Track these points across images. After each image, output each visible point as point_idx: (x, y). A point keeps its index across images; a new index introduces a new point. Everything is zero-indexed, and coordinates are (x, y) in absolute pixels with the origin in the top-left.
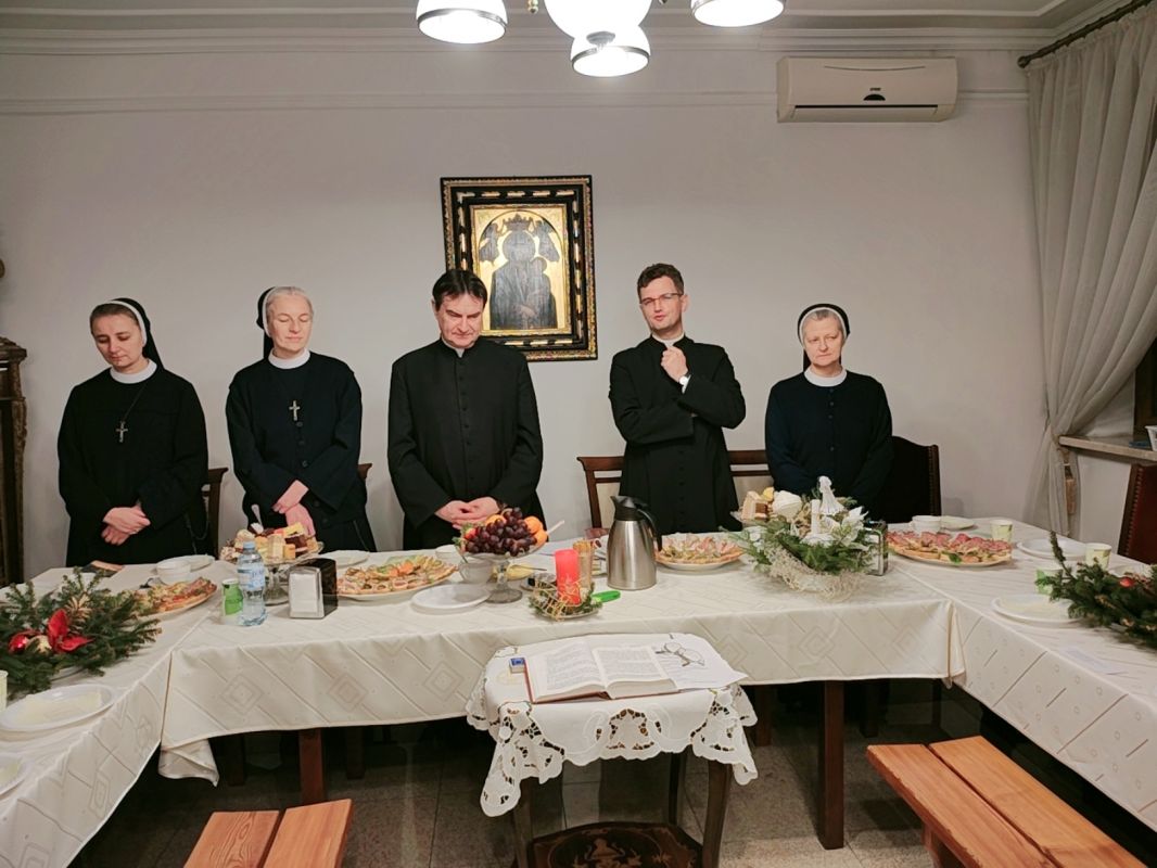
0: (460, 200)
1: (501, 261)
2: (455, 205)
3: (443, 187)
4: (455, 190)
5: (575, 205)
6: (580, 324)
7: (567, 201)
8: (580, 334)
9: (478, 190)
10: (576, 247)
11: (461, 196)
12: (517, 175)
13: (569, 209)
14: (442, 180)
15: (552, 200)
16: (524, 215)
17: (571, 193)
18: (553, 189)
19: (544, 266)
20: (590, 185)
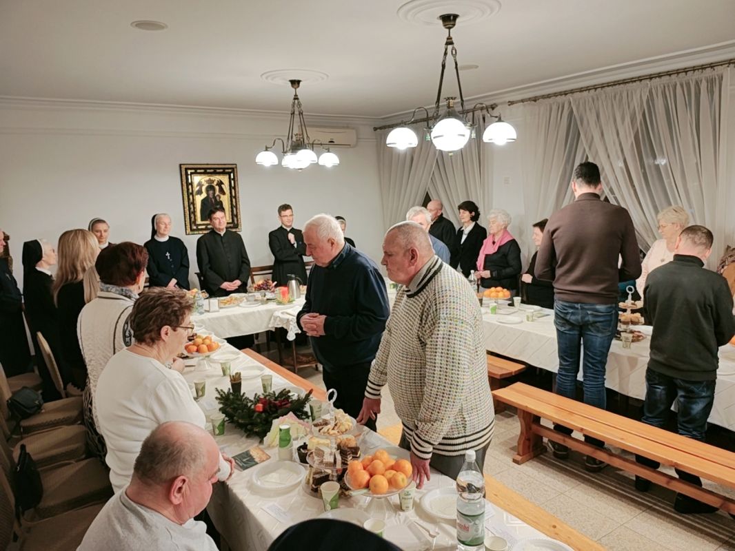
0: (189, 173)
1: (204, 195)
2: (187, 175)
3: (181, 168)
4: (186, 169)
5: (232, 175)
6: (235, 219)
7: (229, 174)
8: (236, 222)
9: (196, 169)
10: (233, 191)
11: (189, 172)
12: (209, 163)
13: (230, 178)
14: (180, 165)
15: (223, 173)
16: (212, 178)
17: (230, 171)
18: (224, 169)
19: (220, 197)
20: (236, 167)
